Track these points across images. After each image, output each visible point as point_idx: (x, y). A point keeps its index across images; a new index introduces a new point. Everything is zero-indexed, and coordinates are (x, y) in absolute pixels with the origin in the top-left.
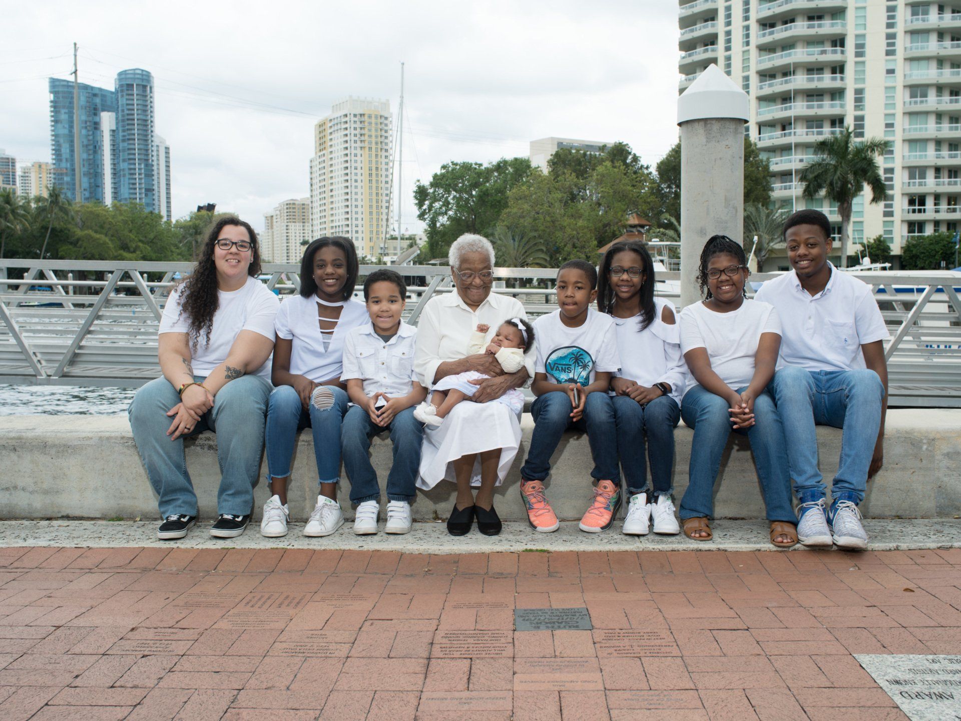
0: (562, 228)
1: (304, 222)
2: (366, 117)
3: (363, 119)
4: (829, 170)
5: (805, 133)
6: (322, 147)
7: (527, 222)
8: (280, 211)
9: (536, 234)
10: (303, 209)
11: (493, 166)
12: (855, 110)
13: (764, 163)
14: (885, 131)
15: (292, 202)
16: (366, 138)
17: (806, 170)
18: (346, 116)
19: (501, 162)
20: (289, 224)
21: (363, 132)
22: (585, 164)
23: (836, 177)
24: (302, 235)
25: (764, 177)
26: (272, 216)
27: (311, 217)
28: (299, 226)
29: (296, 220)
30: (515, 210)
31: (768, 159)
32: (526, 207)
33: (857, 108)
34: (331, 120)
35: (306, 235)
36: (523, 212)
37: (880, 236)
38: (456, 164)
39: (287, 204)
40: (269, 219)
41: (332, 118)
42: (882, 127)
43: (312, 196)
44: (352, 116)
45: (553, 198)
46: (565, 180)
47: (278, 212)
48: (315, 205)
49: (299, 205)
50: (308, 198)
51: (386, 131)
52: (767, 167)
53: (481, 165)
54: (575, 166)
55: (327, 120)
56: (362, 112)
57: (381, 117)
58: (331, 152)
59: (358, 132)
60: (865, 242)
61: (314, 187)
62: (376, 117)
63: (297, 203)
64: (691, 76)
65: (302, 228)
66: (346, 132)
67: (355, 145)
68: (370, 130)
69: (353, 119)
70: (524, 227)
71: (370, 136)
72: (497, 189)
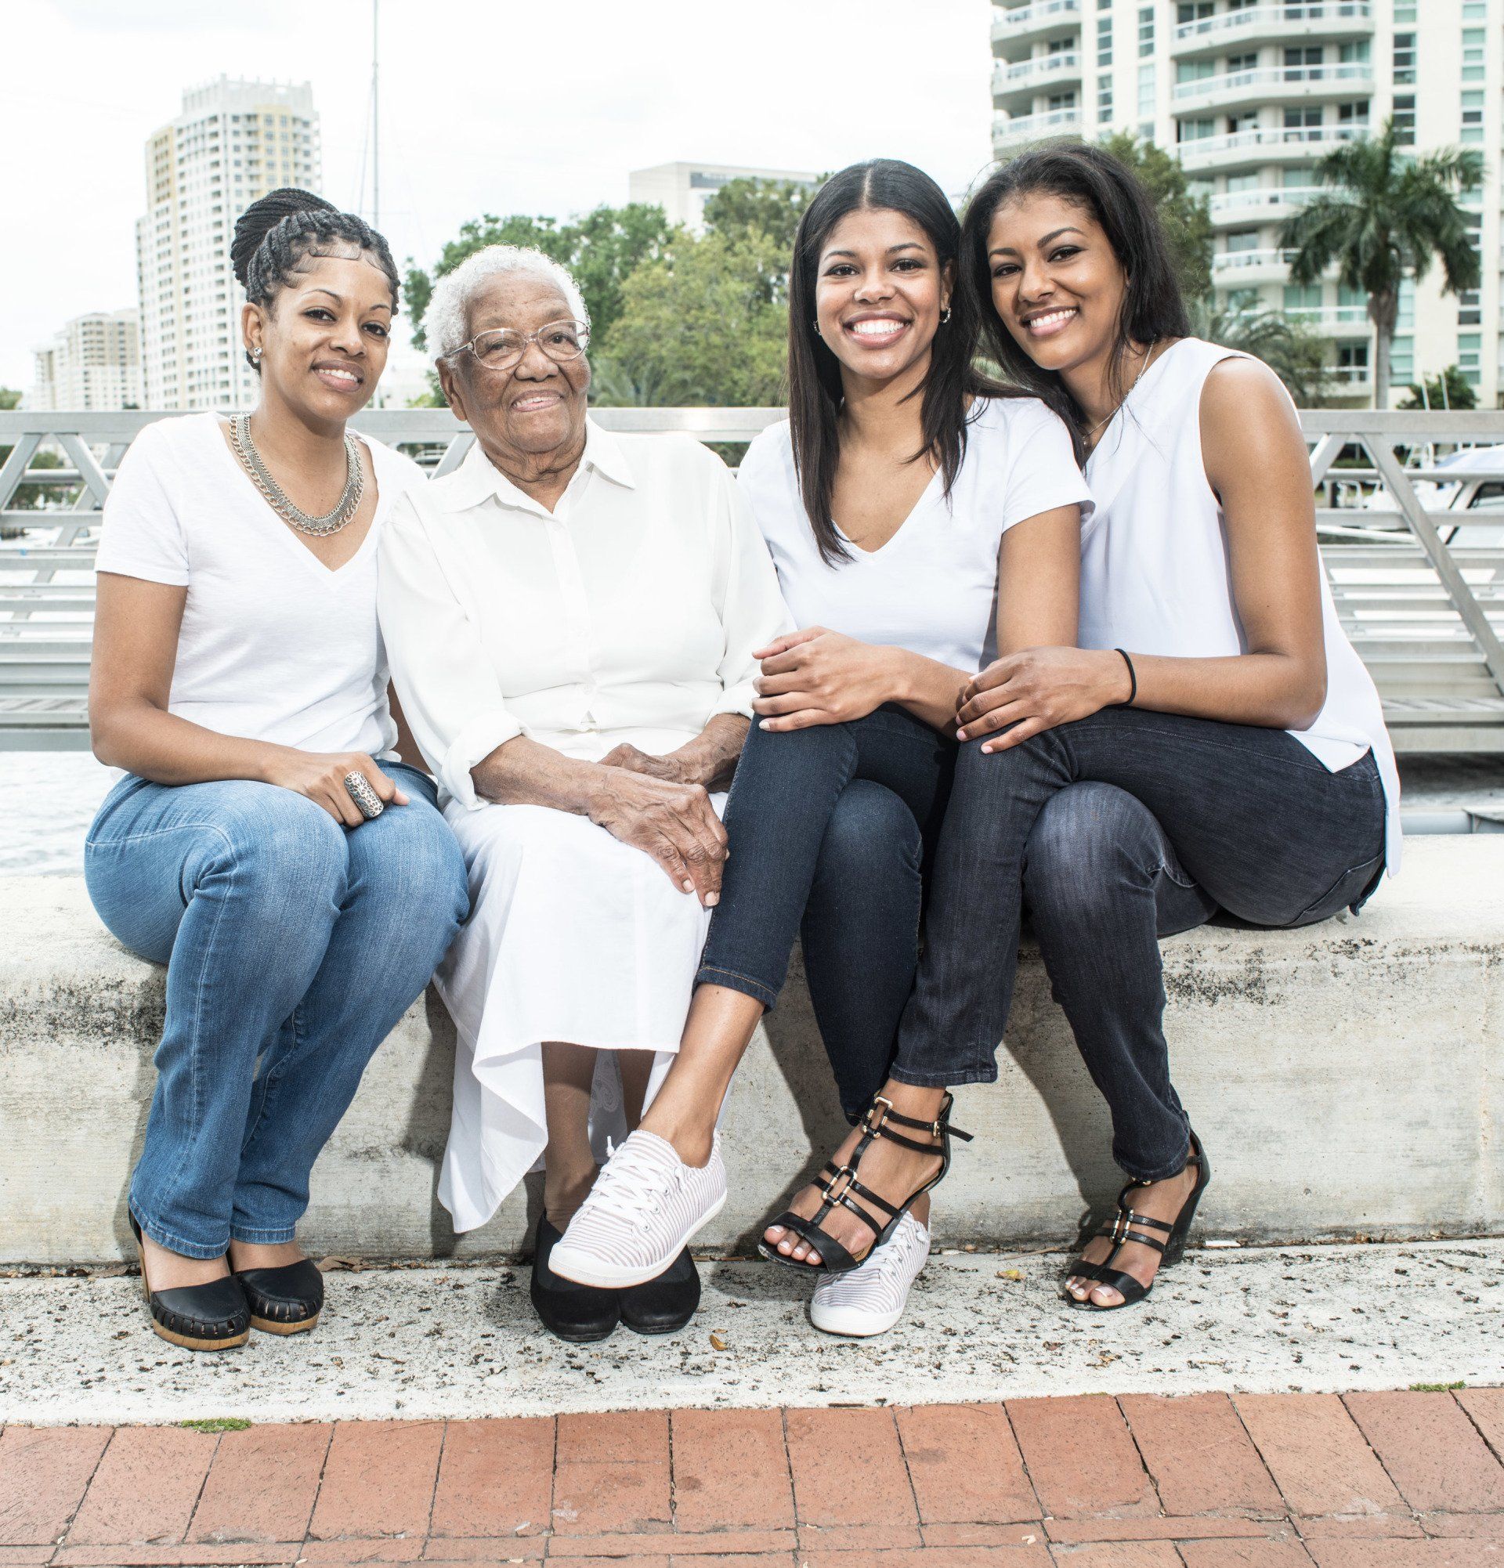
0: (744, 362)
1: (123, 364)
2: (261, 122)
3: (252, 126)
4: (1348, 218)
5: (1281, 138)
6: (163, 191)
7: (666, 348)
8: (69, 339)
9: (688, 375)
10: (122, 333)
11: (580, 222)
12: (1395, 83)
13: (1198, 206)
14: (1463, 131)
15: (94, 319)
16: (262, 169)
17: (1296, 221)
18: (214, 119)
19: (599, 215)
20: (91, 369)
21: (254, 155)
22: (792, 216)
23: (1365, 237)
24: (120, 393)
25: (1200, 238)
26: (50, 353)
27: (141, 352)
28: (112, 372)
29: (107, 360)
30: (638, 322)
31: (1206, 197)
32: (666, 313)
33: (1400, 77)
34: (180, 131)
35: (129, 393)
36: (657, 326)
37: (1453, 369)
38: (495, 221)
39: (84, 324)
40: (45, 357)
41: (183, 125)
42: (1457, 122)
43: (142, 304)
44: (229, 119)
45: (727, 293)
46: (750, 251)
47: (64, 343)
48: (149, 323)
49: (109, 324)
50: (132, 310)
51: (307, 154)
52: (1203, 216)
53: (551, 221)
54: (770, 218)
55: (171, 128)
56: (251, 112)
57: (295, 120)
58: (183, 204)
59: (243, 155)
60: (1419, 381)
61: (146, 283)
62: (284, 121)
63: (105, 320)
64: (1018, 11)
65: (119, 377)
66: (215, 157)
67: (238, 186)
68: (270, 151)
69: (232, 126)
70: (661, 360)
71: (271, 165)
72: (591, 275)
